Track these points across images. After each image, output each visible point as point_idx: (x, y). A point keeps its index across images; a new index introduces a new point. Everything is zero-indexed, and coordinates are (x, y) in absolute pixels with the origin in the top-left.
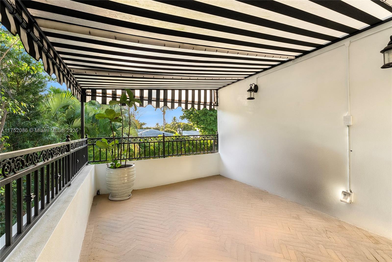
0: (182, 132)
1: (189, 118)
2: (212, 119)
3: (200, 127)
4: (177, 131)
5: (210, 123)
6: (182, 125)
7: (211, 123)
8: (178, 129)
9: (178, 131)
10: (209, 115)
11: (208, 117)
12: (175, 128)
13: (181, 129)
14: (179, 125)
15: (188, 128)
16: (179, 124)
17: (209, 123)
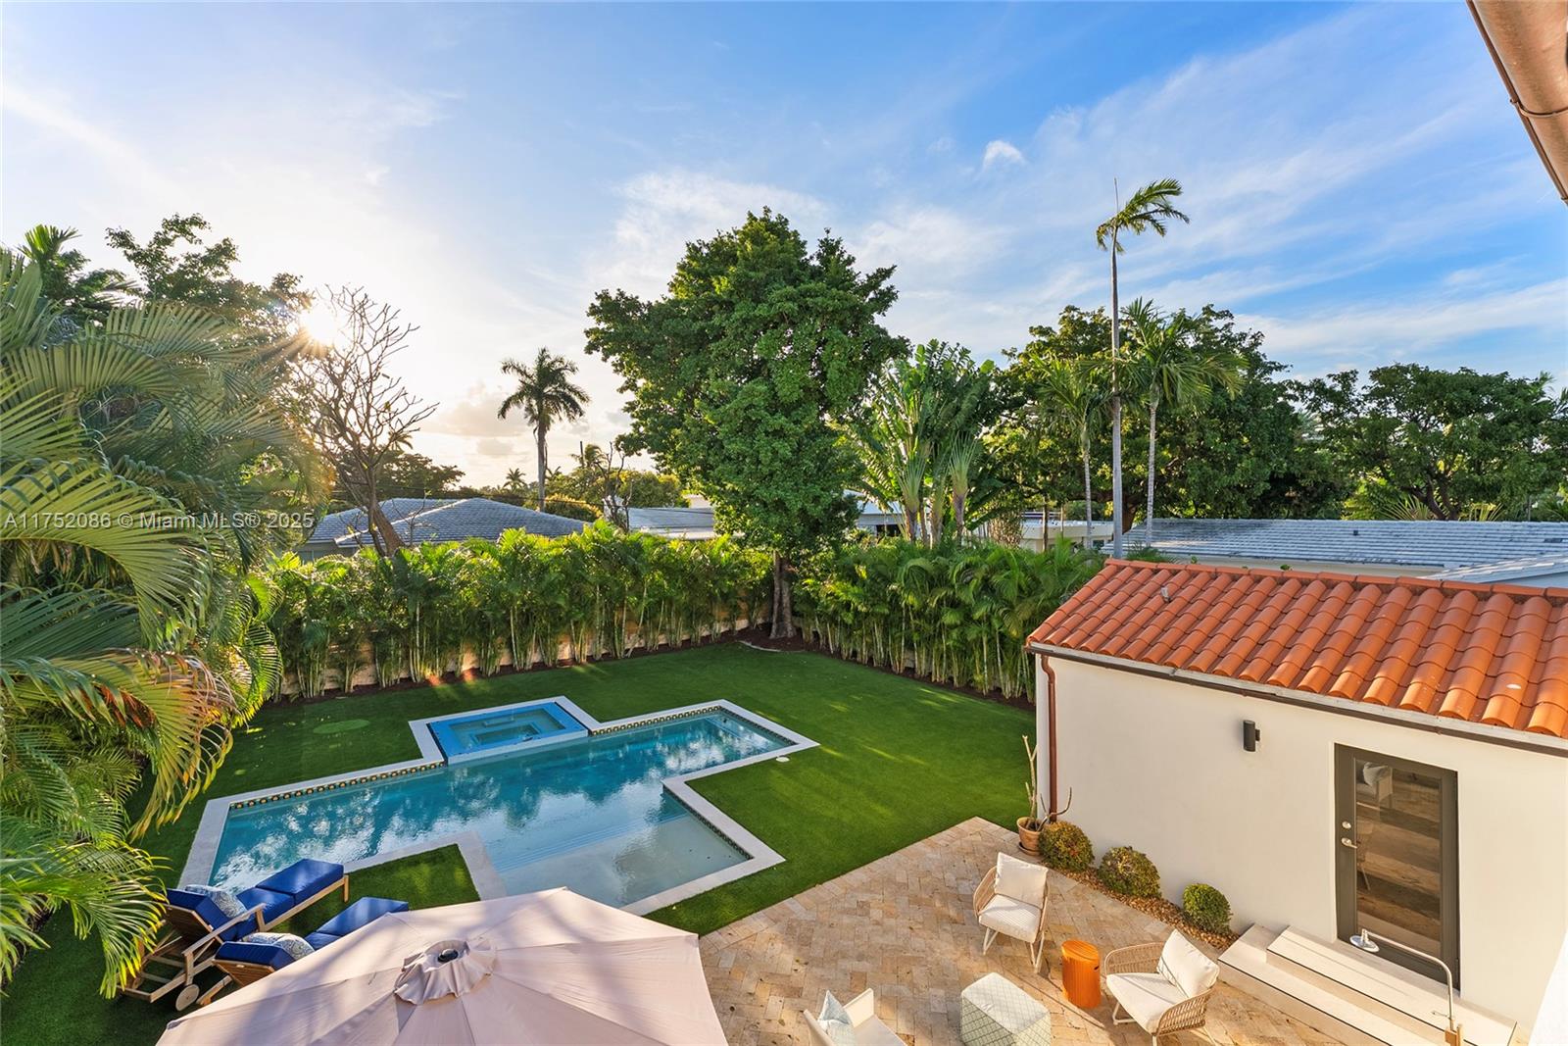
0: (625, 513)
1: (664, 449)
2: (781, 451)
3: (717, 492)
4: (602, 509)
5: (771, 474)
6: (623, 480)
7: (775, 472)
8: (609, 498)
9: (606, 507)
10: (767, 433)
11: (761, 439)
12: (592, 496)
13: (619, 501)
14: (614, 480)
15: (653, 494)
16: (610, 476)
17: (766, 470)
